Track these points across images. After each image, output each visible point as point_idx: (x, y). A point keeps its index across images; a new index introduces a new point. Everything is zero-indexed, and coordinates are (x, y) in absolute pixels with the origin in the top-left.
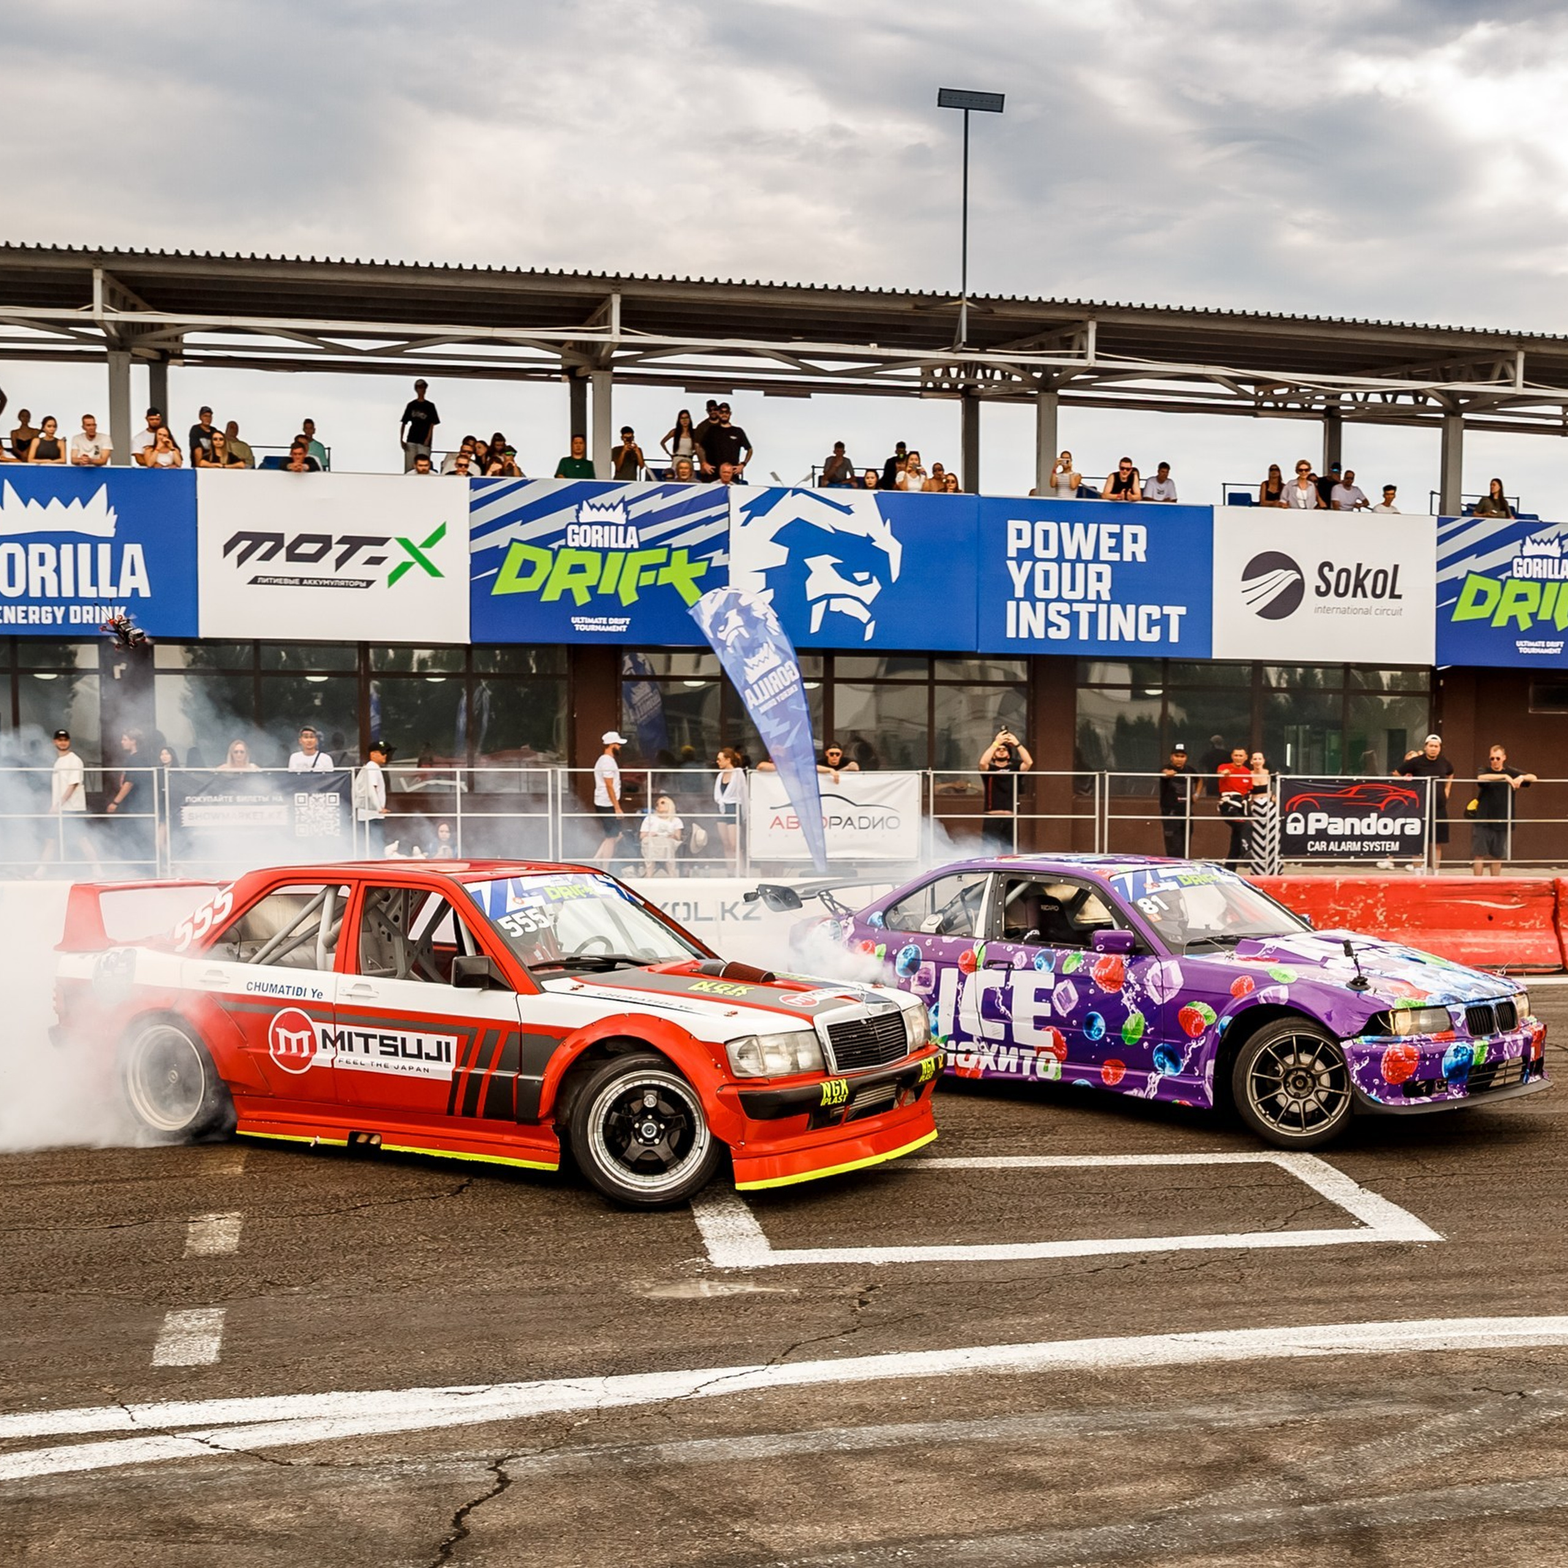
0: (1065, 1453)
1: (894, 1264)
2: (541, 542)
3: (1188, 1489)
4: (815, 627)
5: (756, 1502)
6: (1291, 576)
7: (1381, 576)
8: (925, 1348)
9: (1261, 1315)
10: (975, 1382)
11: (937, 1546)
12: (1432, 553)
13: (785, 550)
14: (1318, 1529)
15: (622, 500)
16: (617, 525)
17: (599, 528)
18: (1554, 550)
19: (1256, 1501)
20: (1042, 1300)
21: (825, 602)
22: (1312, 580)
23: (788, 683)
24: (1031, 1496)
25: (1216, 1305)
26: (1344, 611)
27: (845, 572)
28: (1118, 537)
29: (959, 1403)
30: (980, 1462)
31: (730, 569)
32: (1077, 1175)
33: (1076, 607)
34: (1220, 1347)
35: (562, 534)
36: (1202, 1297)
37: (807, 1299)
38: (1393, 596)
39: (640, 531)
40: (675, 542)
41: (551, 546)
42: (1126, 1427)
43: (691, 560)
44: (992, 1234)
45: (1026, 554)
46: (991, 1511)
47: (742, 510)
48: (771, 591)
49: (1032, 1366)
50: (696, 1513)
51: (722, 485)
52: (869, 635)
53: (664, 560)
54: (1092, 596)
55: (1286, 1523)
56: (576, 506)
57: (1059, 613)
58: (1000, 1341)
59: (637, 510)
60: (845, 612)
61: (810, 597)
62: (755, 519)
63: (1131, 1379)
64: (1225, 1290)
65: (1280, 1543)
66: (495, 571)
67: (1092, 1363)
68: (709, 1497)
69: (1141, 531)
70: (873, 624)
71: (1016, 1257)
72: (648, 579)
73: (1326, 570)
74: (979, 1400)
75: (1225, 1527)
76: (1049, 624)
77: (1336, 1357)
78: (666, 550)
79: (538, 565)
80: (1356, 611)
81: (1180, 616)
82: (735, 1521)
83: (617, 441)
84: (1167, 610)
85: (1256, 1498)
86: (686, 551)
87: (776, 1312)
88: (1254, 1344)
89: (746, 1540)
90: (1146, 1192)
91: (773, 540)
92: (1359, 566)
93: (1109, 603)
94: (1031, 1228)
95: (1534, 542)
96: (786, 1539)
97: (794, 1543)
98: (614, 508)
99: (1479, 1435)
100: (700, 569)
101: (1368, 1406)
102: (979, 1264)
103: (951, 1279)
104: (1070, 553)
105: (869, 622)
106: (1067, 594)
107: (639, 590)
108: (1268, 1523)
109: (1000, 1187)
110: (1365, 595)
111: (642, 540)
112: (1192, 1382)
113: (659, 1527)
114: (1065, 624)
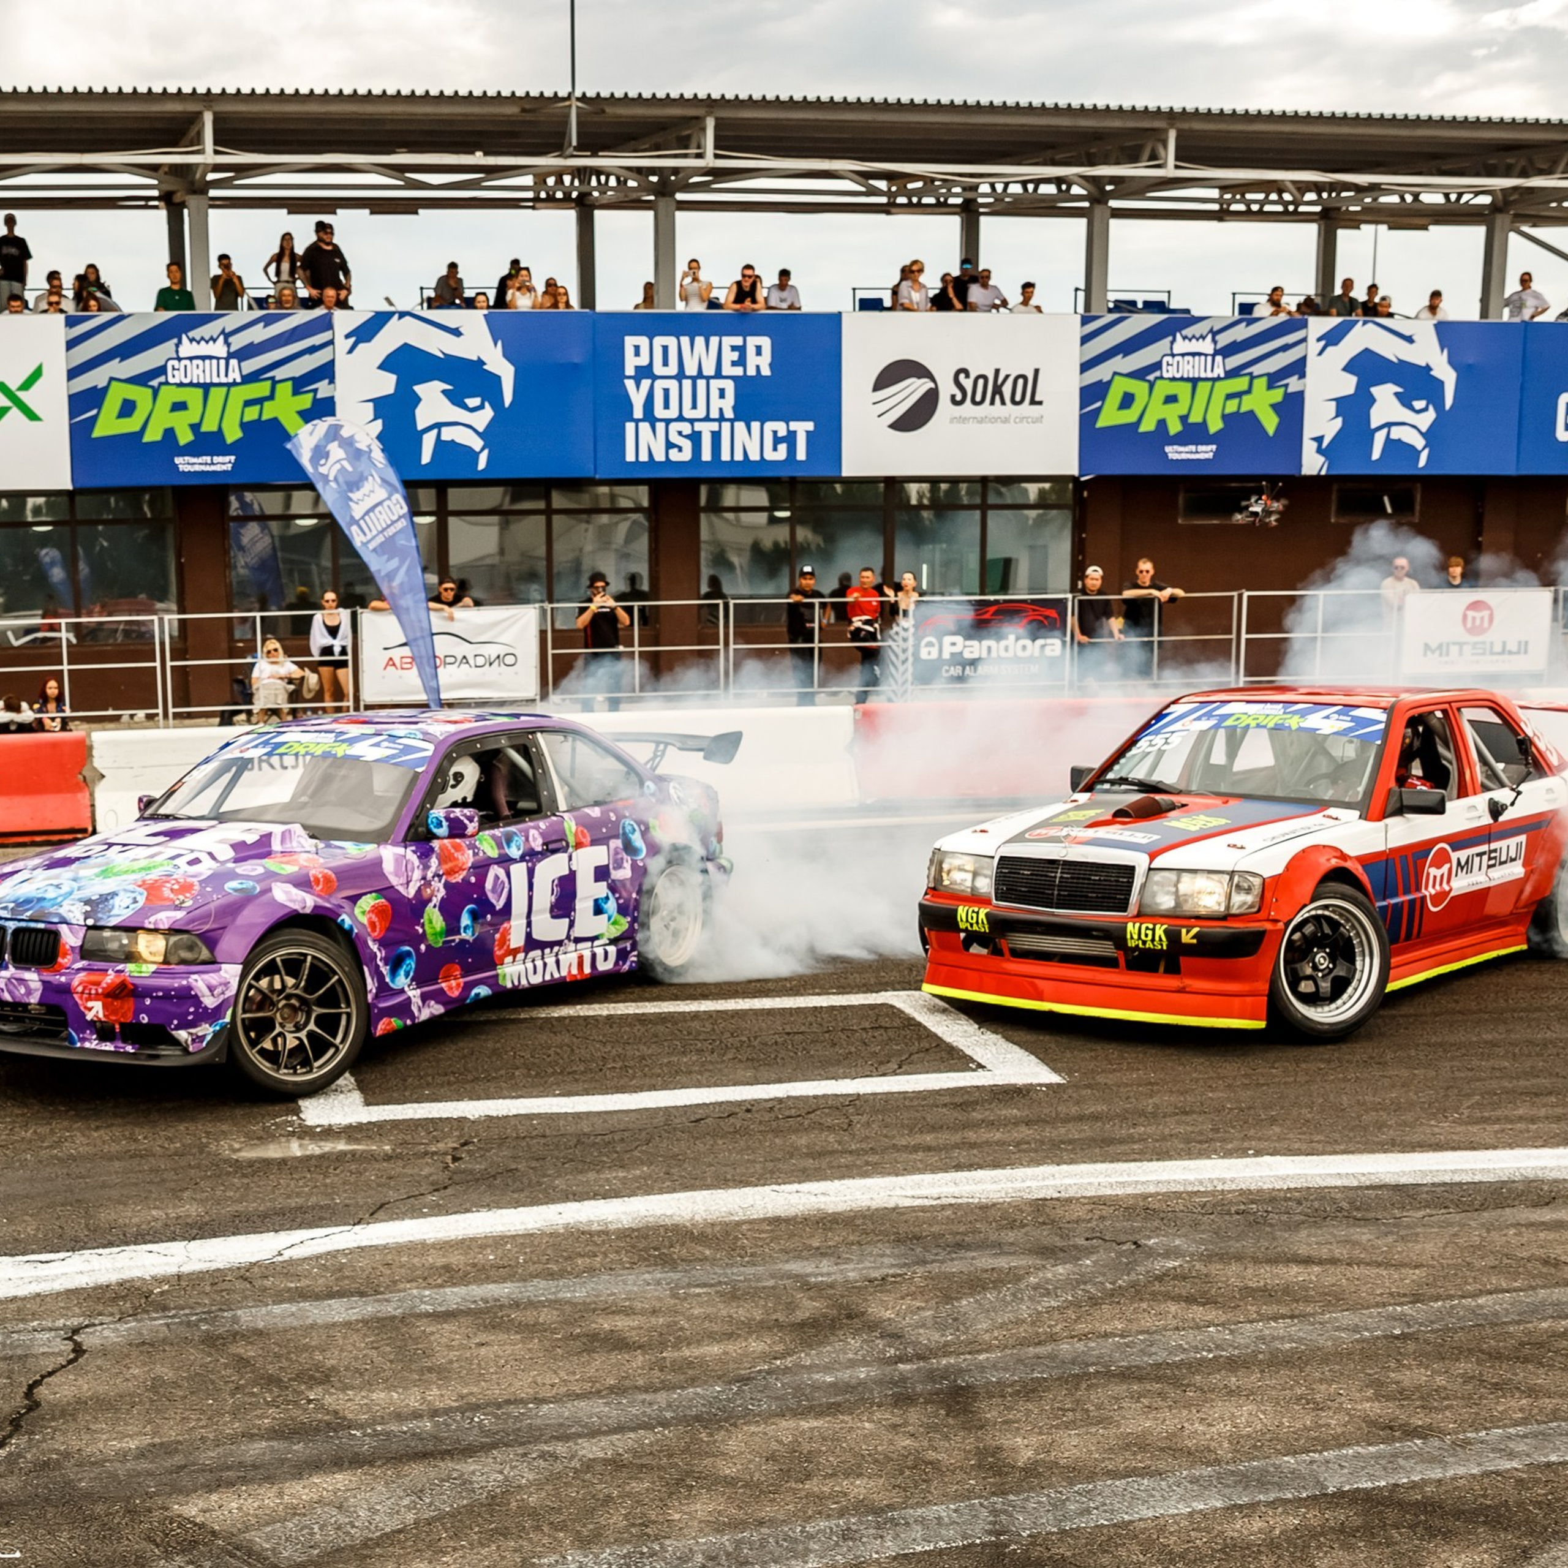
0: (654, 1312)
1: (490, 1118)
2: (141, 380)
3: (780, 1348)
4: (426, 458)
5: (333, 1368)
6: (926, 385)
7: (1021, 382)
8: (517, 1204)
9: (867, 1163)
10: (566, 1239)
11: (515, 1411)
12: (1075, 355)
13: (393, 378)
14: (913, 1389)
15: (223, 332)
16: (218, 359)
17: (200, 362)
18: (1207, 346)
19: (850, 1360)
20: (642, 1152)
21: (435, 431)
22: (947, 388)
23: (395, 518)
24: (616, 1357)
25: (821, 1154)
26: (981, 421)
27: (456, 398)
28: (741, 350)
29: (548, 1261)
30: (567, 1322)
31: (336, 400)
32: (685, 1021)
33: (698, 426)
34: (823, 1199)
35: (162, 370)
36: (807, 1147)
37: (399, 1157)
38: (1033, 402)
39: (243, 364)
40: (279, 373)
41: (151, 383)
42: (720, 1283)
43: (296, 392)
44: (593, 1085)
45: (645, 372)
46: (574, 1373)
47: (347, 336)
48: (379, 422)
49: (626, 1222)
50: (272, 1381)
51: (325, 311)
52: (482, 464)
53: (267, 393)
54: (714, 414)
55: (879, 1382)
56: (175, 341)
57: (680, 433)
58: (595, 1196)
59: (239, 342)
60: (458, 441)
61: (420, 427)
62: (361, 346)
63: (727, 1233)
64: (831, 1138)
65: (872, 1404)
66: (94, 412)
67: (688, 1217)
68: (285, 1364)
69: (765, 342)
70: (486, 452)
71: (616, 1108)
72: (252, 414)
73: (962, 376)
74: (569, 1258)
75: (816, 1387)
76: (669, 445)
77: (943, 1207)
78: (269, 383)
79: (139, 404)
80: (994, 420)
81: (808, 432)
82: (311, 1388)
83: (215, 270)
84: (793, 426)
85: (851, 1356)
86: (289, 384)
87: (365, 1170)
88: (858, 1195)
89: (321, 1407)
90: (756, 1038)
91: (381, 367)
92: (997, 371)
93: (732, 421)
94: (634, 1077)
95: (1185, 338)
96: (361, 1406)
97: (370, 1410)
98: (214, 340)
99: (1088, 1287)
100: (305, 401)
101: (973, 1258)
102: (578, 1116)
103: (548, 1132)
104: (691, 370)
105: (482, 450)
106: (688, 413)
107: (243, 426)
108: (861, 1383)
109: (604, 1035)
110: (1003, 403)
111: (245, 373)
112: (792, 1235)
113: (232, 1395)
114: (687, 445)
